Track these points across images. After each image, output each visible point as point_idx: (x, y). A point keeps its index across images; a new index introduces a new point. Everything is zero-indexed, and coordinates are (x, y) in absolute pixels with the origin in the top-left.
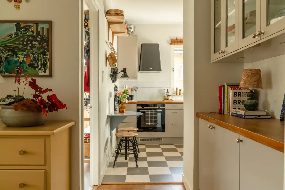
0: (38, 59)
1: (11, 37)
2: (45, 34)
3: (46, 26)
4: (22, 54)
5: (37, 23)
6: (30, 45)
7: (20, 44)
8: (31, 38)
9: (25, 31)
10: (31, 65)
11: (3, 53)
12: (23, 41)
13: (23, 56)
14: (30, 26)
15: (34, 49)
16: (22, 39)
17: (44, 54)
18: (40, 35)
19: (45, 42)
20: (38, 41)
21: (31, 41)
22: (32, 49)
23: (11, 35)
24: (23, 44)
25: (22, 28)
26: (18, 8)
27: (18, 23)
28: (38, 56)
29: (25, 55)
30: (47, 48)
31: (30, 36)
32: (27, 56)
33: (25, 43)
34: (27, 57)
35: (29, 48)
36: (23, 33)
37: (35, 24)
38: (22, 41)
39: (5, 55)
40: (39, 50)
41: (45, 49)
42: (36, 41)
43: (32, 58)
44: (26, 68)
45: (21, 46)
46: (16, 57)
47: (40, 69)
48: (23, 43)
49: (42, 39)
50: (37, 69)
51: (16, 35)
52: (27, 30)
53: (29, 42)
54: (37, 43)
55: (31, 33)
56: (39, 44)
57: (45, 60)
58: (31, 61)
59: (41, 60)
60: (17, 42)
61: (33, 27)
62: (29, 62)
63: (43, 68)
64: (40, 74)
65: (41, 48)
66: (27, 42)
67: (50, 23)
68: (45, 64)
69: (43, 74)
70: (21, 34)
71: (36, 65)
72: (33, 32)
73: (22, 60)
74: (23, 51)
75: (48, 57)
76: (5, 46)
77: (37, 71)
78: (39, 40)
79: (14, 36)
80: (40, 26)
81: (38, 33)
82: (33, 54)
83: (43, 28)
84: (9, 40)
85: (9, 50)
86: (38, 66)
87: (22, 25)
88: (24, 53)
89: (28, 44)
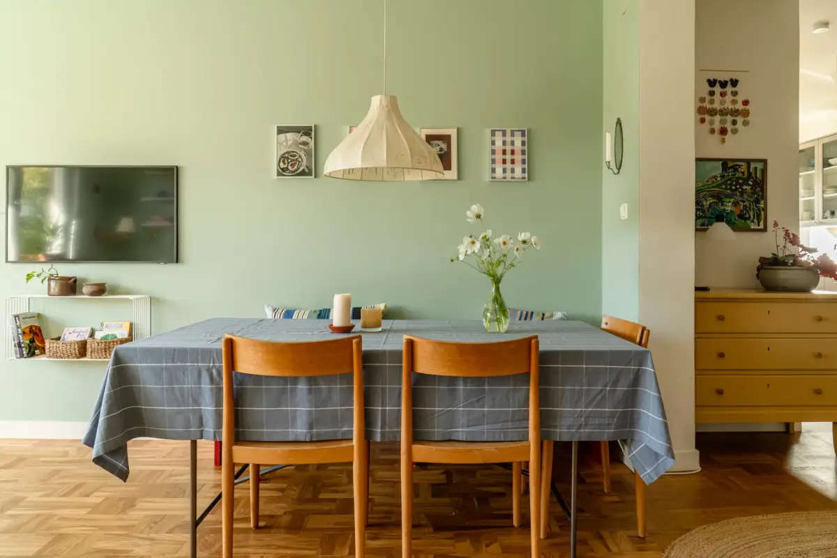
0: (750, 208)
1: (716, 179)
2: (758, 176)
3: (760, 166)
4: (729, 202)
5: (748, 162)
6: (740, 190)
7: (726, 189)
8: (741, 181)
9: (734, 171)
10: (741, 216)
11: (706, 200)
12: (731, 184)
13: (730, 204)
14: (739, 166)
15: (745, 196)
16: (729, 182)
17: (757, 201)
18: (753, 178)
19: (759, 187)
20: (750, 185)
21: (741, 185)
22: (742, 196)
23: (715, 177)
24: (731, 189)
25: (730, 168)
26: (723, 141)
27: (725, 163)
28: (750, 204)
29: (734, 203)
30: (761, 194)
31: (739, 178)
32: (736, 204)
33: (733, 187)
34: (736, 206)
35: (738, 194)
36: (730, 174)
37: (746, 164)
38: (729, 185)
39: (708, 203)
40: (751, 197)
41: (759, 195)
42: (748, 185)
43: (742, 207)
44: (735, 219)
45: (729, 191)
46: (722, 205)
47: (753, 221)
48: (731, 187)
49: (755, 182)
50: (748, 221)
51: (722, 176)
52: (736, 170)
53: (738, 187)
54: (749, 188)
55: (741, 175)
56: (751, 189)
57: (759, 210)
58: (741, 211)
59: (753, 209)
60: (724, 187)
61: (744, 168)
62: (738, 212)
63: (755, 220)
64: (752, 227)
65: (754, 193)
66: (735, 186)
67: (765, 162)
68: (759, 216)
69: (756, 227)
70: (729, 175)
71: (747, 216)
72: (743, 173)
73: (729, 209)
74: (731, 198)
75: (763, 206)
76: (709, 191)
77: (748, 223)
78: (751, 183)
79: (719, 179)
80: (753, 165)
81: (750, 174)
82: (744, 202)
83: (756, 168)
84: (713, 182)
85: (713, 196)
86: (750, 217)
87: (730, 164)
88: (732, 200)
89: (737, 189)
